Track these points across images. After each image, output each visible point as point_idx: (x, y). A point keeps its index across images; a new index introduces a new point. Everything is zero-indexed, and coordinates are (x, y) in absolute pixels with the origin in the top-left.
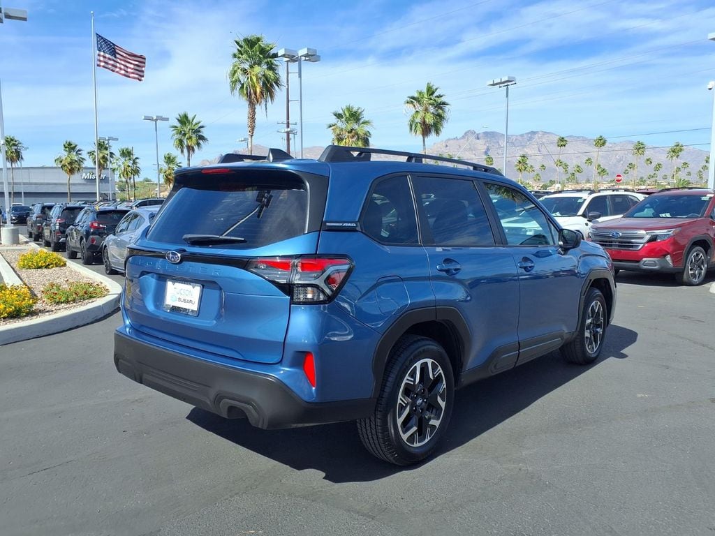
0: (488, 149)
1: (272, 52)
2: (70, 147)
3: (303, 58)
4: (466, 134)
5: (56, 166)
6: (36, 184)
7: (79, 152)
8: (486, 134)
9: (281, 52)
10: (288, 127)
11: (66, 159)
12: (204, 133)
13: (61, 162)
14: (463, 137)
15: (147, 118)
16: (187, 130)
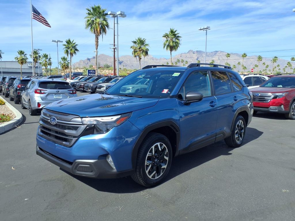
0: (198, 58)
1: (105, 12)
2: (21, 53)
3: (119, 16)
4: (189, 51)
5: (15, 61)
6: (8, 68)
7: (25, 55)
8: (197, 51)
9: (109, 13)
10: (114, 46)
11: (20, 58)
12: (77, 47)
13: (18, 59)
14: (188, 53)
15: (53, 41)
16: (70, 46)
